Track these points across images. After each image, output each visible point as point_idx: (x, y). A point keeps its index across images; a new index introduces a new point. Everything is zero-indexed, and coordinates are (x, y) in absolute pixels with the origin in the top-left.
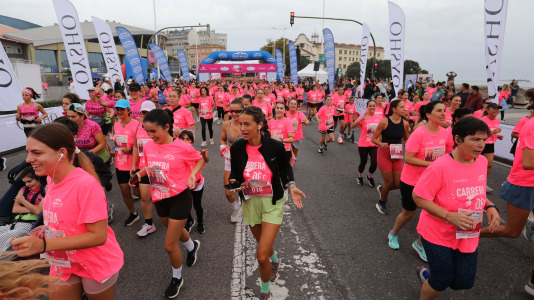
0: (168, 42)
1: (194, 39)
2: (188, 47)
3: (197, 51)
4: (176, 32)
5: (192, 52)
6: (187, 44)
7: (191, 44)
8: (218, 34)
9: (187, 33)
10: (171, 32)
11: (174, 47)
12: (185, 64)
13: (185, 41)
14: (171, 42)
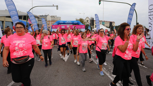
0: (39, 19)
1: (49, 19)
2: (46, 21)
3: (50, 22)
4: (43, 16)
5: (48, 23)
6: (47, 20)
7: (48, 20)
8: (58, 17)
9: (46, 16)
10: (41, 16)
11: (41, 21)
12: (46, 26)
13: (46, 19)
14: (41, 19)
